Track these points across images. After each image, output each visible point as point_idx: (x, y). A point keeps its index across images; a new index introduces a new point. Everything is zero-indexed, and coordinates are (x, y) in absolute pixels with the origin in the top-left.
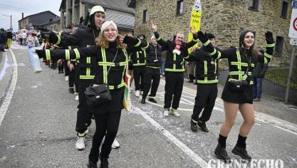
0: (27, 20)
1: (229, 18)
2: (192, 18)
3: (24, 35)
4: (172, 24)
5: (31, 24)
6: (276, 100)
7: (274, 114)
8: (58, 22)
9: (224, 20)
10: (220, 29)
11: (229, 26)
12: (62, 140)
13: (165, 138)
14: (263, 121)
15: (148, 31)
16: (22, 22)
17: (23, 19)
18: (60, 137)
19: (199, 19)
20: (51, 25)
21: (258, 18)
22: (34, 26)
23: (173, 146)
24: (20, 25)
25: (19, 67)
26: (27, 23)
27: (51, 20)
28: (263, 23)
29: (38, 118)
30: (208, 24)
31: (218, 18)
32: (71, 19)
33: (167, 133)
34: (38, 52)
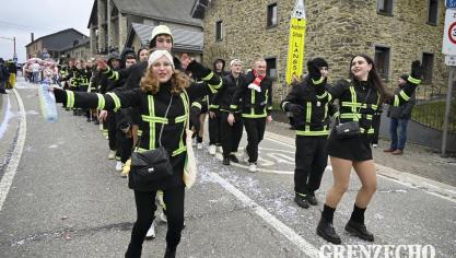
0: (40, 44)
1: (348, 28)
2: (292, 30)
3: (35, 68)
4: (261, 42)
5: (45, 51)
6: (428, 151)
7: (425, 174)
8: (87, 45)
9: (340, 31)
10: (335, 45)
11: (349, 40)
12: (98, 229)
13: (259, 219)
14: (409, 185)
15: (225, 52)
16: (32, 48)
17: (33, 42)
18: (95, 225)
19: (303, 32)
20: (76, 51)
21: (393, 26)
22: (50, 53)
23: (272, 231)
24: (28, 52)
25: (27, 117)
26: (39, 48)
27: (76, 42)
28: (401, 33)
29: (60, 195)
30: (316, 39)
31: (331, 29)
32: (107, 40)
33: (261, 212)
34: (56, 92)
